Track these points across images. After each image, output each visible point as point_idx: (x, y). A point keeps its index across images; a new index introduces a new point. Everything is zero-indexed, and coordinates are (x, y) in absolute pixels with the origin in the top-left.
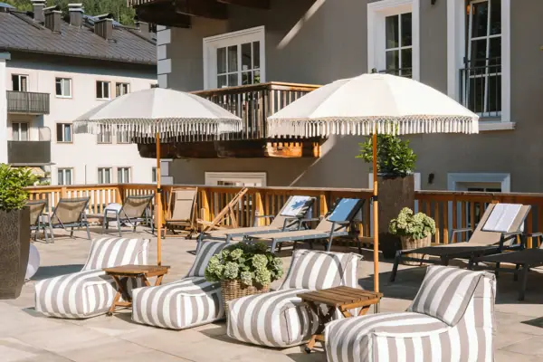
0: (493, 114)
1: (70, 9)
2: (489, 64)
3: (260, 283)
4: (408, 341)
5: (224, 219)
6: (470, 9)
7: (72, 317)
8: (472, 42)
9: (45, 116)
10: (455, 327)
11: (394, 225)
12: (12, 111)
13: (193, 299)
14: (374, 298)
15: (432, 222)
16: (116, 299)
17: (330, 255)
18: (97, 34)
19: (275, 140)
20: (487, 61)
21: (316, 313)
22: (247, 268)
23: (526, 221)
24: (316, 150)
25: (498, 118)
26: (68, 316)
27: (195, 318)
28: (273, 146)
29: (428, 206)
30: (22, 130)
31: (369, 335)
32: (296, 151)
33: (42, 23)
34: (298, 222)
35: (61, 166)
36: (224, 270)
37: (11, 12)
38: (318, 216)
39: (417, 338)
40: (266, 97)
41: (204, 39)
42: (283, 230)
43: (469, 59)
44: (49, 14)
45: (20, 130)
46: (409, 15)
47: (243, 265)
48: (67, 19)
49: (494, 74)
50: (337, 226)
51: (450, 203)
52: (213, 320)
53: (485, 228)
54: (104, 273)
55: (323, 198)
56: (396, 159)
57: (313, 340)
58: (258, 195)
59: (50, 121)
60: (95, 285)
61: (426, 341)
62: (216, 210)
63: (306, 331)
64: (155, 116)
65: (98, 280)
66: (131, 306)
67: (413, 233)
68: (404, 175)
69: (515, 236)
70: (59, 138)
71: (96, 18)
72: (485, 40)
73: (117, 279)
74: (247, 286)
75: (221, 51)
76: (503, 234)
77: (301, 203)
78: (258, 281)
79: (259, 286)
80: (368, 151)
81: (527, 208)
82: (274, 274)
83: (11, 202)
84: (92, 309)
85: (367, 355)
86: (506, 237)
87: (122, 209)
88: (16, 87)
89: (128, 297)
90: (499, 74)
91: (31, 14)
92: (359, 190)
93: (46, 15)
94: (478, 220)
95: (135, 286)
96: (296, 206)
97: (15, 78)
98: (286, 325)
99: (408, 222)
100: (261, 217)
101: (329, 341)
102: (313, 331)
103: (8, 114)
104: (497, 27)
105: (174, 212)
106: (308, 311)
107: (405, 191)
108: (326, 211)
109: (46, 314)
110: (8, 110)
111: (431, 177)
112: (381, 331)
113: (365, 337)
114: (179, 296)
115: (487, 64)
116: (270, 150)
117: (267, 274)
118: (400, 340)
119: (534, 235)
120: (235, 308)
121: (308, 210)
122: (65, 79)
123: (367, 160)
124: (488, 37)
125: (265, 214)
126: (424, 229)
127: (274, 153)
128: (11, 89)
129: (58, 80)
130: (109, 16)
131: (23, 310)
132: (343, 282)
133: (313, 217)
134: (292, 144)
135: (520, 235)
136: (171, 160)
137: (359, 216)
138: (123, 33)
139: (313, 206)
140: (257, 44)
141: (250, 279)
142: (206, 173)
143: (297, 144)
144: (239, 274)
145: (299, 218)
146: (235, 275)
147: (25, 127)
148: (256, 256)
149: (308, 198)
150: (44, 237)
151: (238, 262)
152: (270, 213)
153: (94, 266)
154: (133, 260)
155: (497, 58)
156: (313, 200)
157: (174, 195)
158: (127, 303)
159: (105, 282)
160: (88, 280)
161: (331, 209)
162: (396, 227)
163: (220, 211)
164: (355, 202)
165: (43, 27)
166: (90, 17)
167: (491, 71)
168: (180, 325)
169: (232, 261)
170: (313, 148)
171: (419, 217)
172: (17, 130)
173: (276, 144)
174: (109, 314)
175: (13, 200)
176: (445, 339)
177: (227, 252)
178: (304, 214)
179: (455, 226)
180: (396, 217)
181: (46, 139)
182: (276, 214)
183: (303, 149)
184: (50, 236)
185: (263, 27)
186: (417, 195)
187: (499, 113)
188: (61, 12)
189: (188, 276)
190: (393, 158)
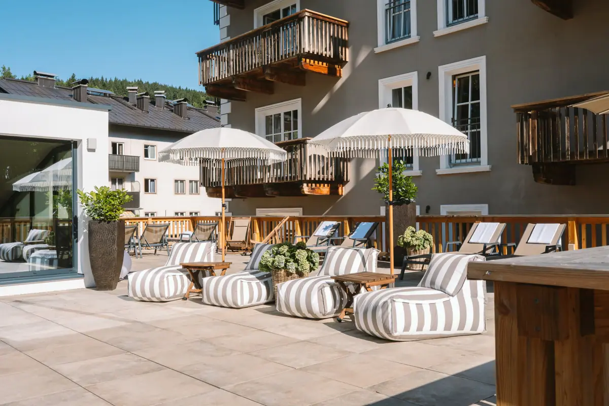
0: (474, 160)
1: (156, 95)
2: (471, 123)
3: (301, 272)
4: (419, 306)
5: (270, 240)
6: (456, 82)
7: (156, 300)
8: (458, 106)
9: (136, 173)
10: (456, 297)
11: (401, 239)
12: (112, 169)
13: (249, 284)
14: (390, 278)
15: (430, 237)
16: (190, 287)
17: (356, 250)
18: (175, 113)
19: (310, 182)
20: (469, 121)
21: (346, 291)
22: (292, 260)
23: (503, 235)
24: (340, 190)
25: (479, 163)
26: (154, 299)
27: (251, 300)
28: (308, 186)
29: (427, 226)
30: (119, 183)
31: (389, 301)
32: (325, 190)
33: (135, 105)
34: (327, 240)
35: (147, 211)
36: (274, 262)
37: (112, 97)
38: (343, 235)
39: (426, 304)
40: (302, 149)
41: (256, 109)
42: (316, 246)
43: (456, 118)
44: (140, 98)
45: (117, 184)
46: (410, 88)
47: (288, 258)
48: (153, 103)
49: (475, 130)
50: (357, 243)
51: (444, 224)
52: (265, 301)
53: (471, 241)
54: (181, 267)
55: (346, 222)
56: (403, 190)
57: (343, 313)
58: (297, 222)
59: (140, 177)
60: (174, 276)
61: (433, 306)
62: (265, 234)
63: (338, 305)
64: (221, 145)
65: (177, 272)
66: (201, 292)
67: (416, 245)
68: (409, 202)
69: (494, 246)
70: (147, 190)
71: (175, 101)
72: (468, 105)
73: (191, 271)
74: (291, 274)
75: (268, 118)
76: (485, 245)
77: (330, 226)
78: (300, 270)
79: (300, 274)
80: (380, 184)
81: (503, 225)
82: (312, 265)
83: (110, 215)
84: (172, 294)
85: (387, 317)
86: (487, 247)
87: (194, 233)
88: (114, 152)
89: (199, 286)
90: (478, 130)
91: (127, 99)
92: (374, 216)
93: (138, 99)
94: (465, 235)
95: (204, 276)
96: (326, 228)
97: (114, 145)
98: (322, 300)
99: (412, 237)
100: (299, 237)
101: (357, 309)
102: (343, 306)
103: (109, 172)
104: (476, 95)
105: (233, 237)
106: (339, 290)
107: (409, 215)
108: (348, 232)
109: (136, 298)
110: (109, 169)
111: (428, 208)
112: (398, 298)
113: (385, 303)
114: (239, 282)
115: (469, 123)
116: (306, 189)
117: (307, 265)
118: (413, 304)
119: (509, 245)
120: (282, 288)
121: (335, 231)
122: (152, 146)
123: (380, 191)
124: (470, 103)
125: (302, 235)
126: (424, 243)
127: (309, 192)
128: (111, 153)
129: (146, 146)
130: (185, 100)
131: (119, 297)
132: (366, 269)
133: (339, 236)
134: (322, 185)
135: (498, 245)
136: (230, 200)
137: (374, 236)
138: (194, 113)
139: (339, 228)
140: (295, 112)
141: (294, 268)
142: (257, 209)
143: (326, 185)
144: (285, 265)
145: (328, 237)
146: (283, 265)
147: (121, 181)
148: (298, 250)
149: (335, 223)
150: (135, 255)
151: (284, 255)
152: (306, 234)
153: (173, 262)
154: (203, 257)
155: (476, 118)
156: (339, 224)
157: (233, 222)
158: (199, 290)
159: (181, 274)
160: (169, 271)
161: (352, 230)
162: (403, 241)
163: (268, 234)
164: (371, 224)
165: (136, 108)
166: (170, 101)
167: (472, 128)
168: (240, 304)
169: (280, 255)
170: (338, 188)
171: (421, 233)
172: (115, 184)
173: (310, 185)
174: (185, 299)
175: (113, 214)
176: (447, 305)
177: (276, 248)
178: (332, 235)
179: (448, 240)
180: (403, 233)
181: (136, 190)
182: (311, 235)
183: (331, 189)
184: (139, 254)
185: (300, 99)
186: (418, 219)
187: (479, 159)
188: (149, 97)
189: (245, 269)
190: (400, 190)
